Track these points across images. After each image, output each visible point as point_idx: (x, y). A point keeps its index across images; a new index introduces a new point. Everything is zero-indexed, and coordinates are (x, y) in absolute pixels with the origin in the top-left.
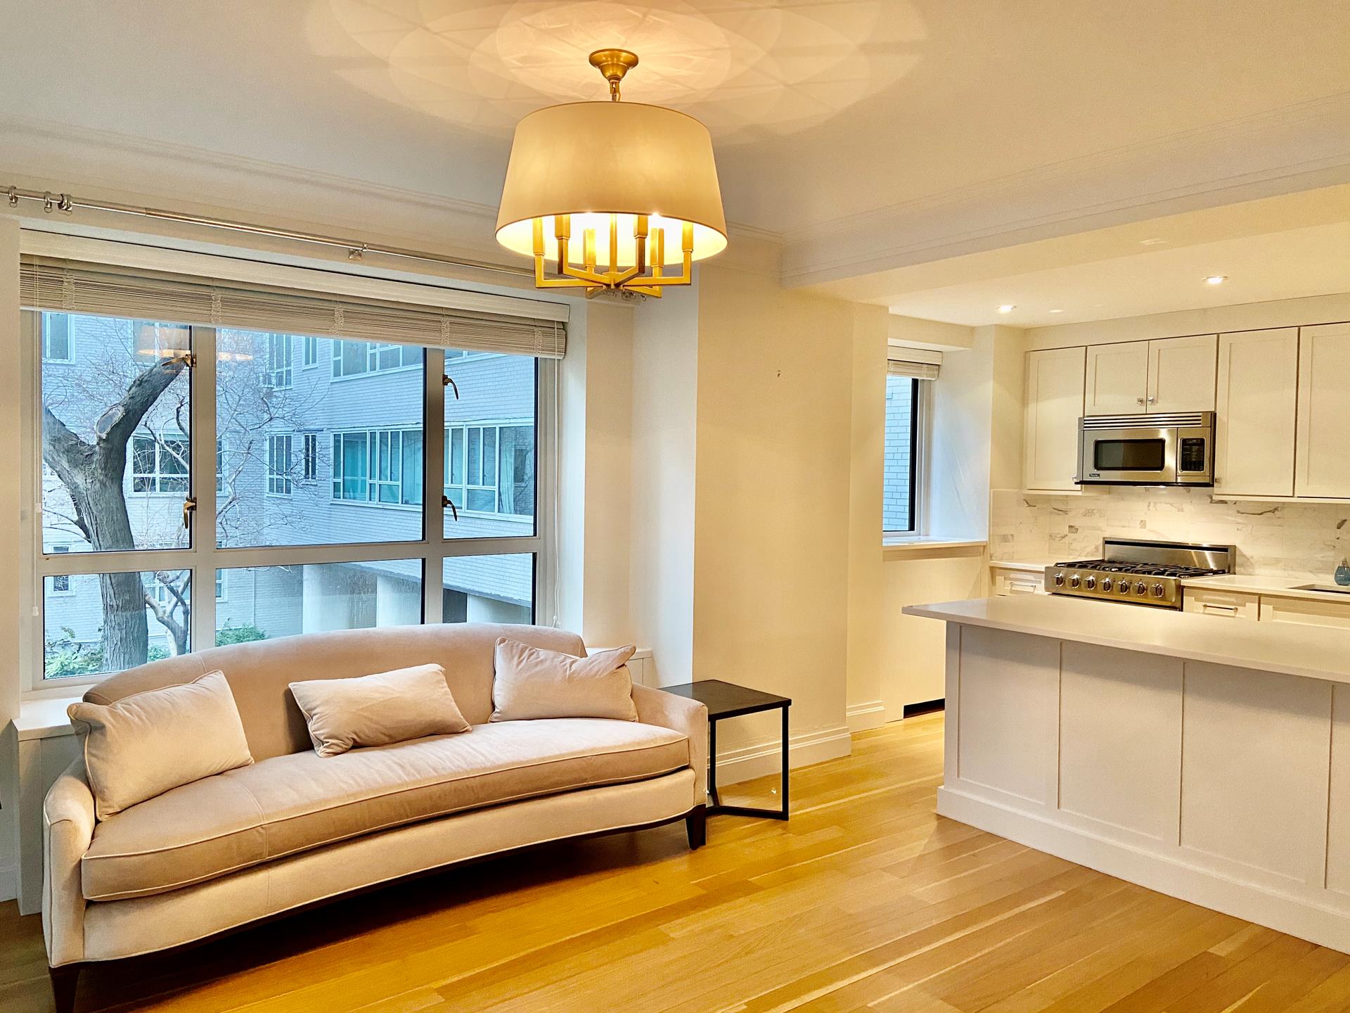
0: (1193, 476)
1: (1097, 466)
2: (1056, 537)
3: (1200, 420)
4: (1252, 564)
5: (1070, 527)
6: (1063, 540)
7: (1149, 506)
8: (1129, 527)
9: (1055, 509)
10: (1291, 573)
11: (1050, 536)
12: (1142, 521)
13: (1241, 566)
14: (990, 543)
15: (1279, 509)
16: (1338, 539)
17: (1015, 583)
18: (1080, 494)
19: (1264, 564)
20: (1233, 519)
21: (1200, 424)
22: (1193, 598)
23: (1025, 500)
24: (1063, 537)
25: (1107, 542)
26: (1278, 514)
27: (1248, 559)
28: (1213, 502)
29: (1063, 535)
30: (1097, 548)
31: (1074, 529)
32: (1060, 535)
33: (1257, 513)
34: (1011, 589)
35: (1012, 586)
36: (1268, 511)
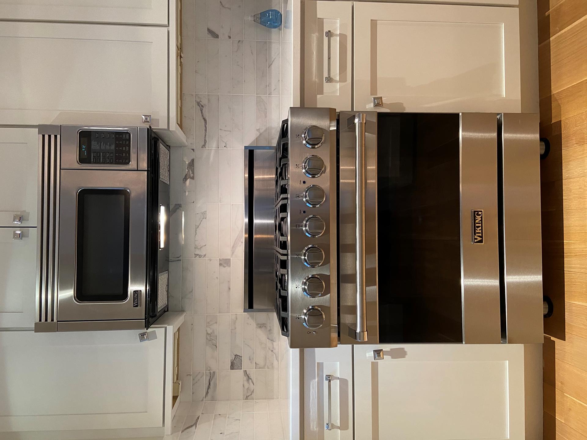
2: (248, 389)
4: (265, 131)
5: (233, 367)
6: (251, 376)
7: (200, 256)
9: (207, 393)
10: (273, 87)
11: (247, 398)
12: (220, 264)
15: (199, 101)
16: (230, 37)
17: (326, 421)
19: (266, 117)
24: (249, 378)
25: (251, 306)
26: (204, 102)
27: (260, 134)
28: (192, 175)
29: (245, 378)
30: (261, 326)
31: (235, 362)
32: (246, 383)
33: (204, 124)
34: (339, 428)
35: (332, 425)
36: (202, 112)
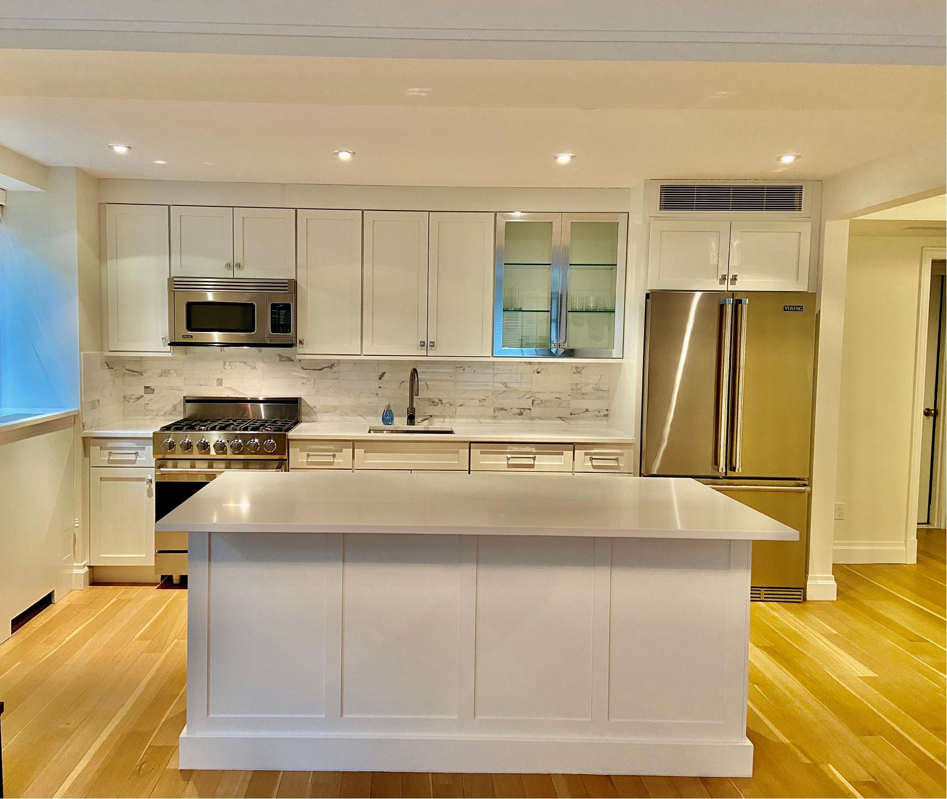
0: (280, 337)
1: (190, 328)
2: (130, 398)
3: (286, 287)
4: (315, 412)
5: (146, 388)
6: (139, 401)
7: (224, 365)
8: (206, 385)
9: (129, 370)
10: (346, 417)
11: (124, 397)
12: (218, 379)
13: (306, 415)
14: (82, 412)
15: (335, 365)
16: (380, 388)
17: (113, 451)
18: (170, 355)
19: (325, 412)
20: (299, 374)
21: (286, 290)
22: (298, 449)
23: (106, 362)
24: (138, 399)
25: (188, 401)
26: (334, 369)
27: (312, 408)
28: (282, 360)
29: (138, 396)
30: (175, 407)
31: (149, 389)
32: (134, 397)
33: (318, 368)
34: (109, 459)
35: (110, 455)
36: (326, 367)
